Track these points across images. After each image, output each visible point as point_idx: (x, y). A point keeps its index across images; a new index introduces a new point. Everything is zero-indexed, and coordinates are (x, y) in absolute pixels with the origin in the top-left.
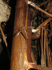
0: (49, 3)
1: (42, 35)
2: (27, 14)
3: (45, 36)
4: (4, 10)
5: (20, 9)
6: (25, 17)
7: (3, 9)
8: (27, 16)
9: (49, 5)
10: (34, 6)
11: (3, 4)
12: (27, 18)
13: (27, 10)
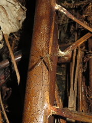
0: (90, 4)
1: (74, 57)
2: (53, 28)
3: (78, 61)
4: (15, 12)
5: (42, 18)
6: (49, 33)
7: (13, 11)
8: (53, 31)
9: (90, 7)
10: (65, 13)
11: (14, 3)
12: (52, 34)
13: (54, 20)
